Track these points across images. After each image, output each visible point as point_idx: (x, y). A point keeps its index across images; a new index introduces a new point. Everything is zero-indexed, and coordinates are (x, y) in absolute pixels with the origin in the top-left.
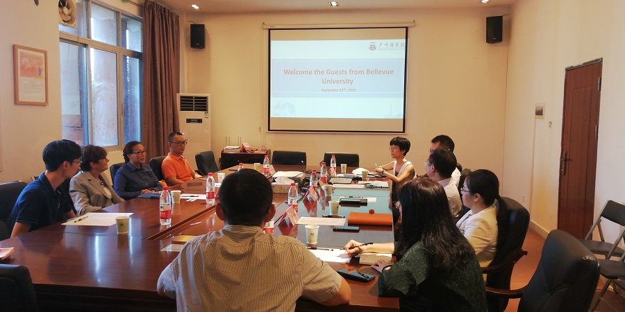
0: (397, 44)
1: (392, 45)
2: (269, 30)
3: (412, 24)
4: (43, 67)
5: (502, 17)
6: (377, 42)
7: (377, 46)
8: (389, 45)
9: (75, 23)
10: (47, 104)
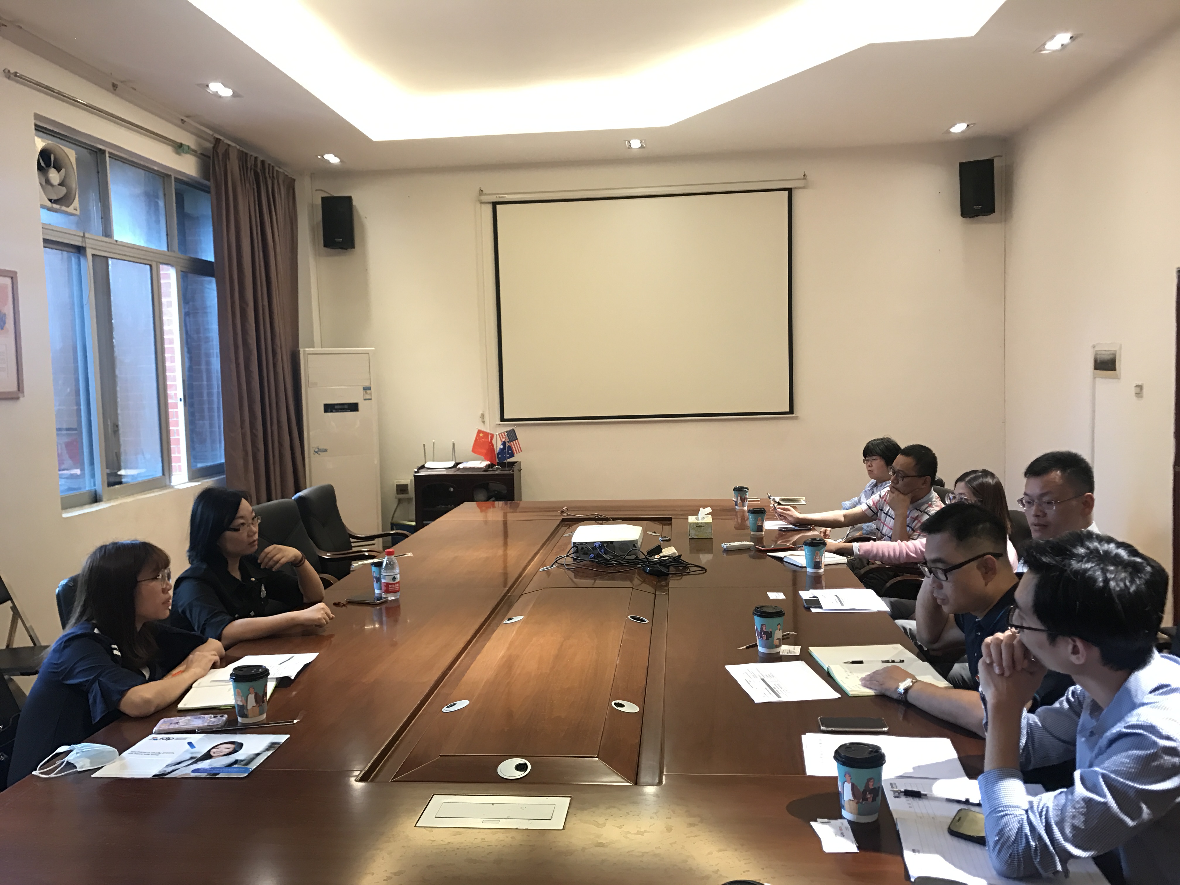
2: (495, 204)
3: (801, 183)
4: (9, 309)
9: (76, 203)
10: (20, 395)
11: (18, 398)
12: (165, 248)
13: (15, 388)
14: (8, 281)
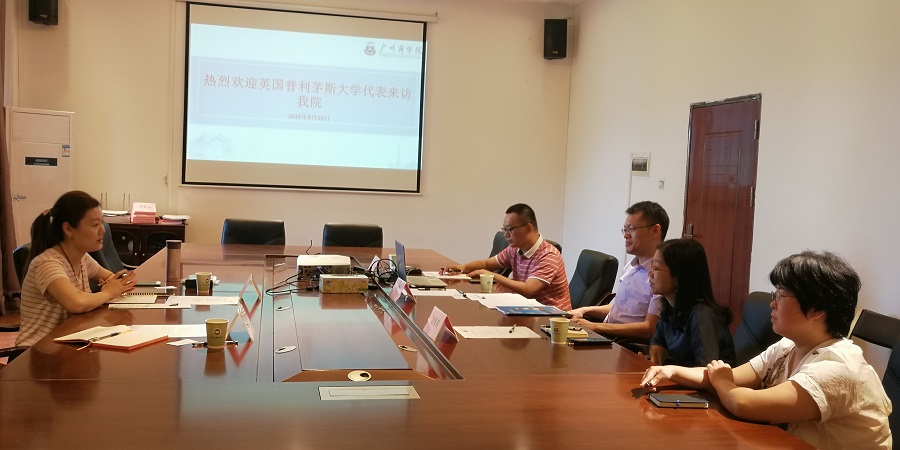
0: (409, 49)
1: (401, 49)
2: (188, 3)
3: (433, 19)
5: (566, 21)
6: (378, 43)
7: (377, 48)
8: (397, 49)
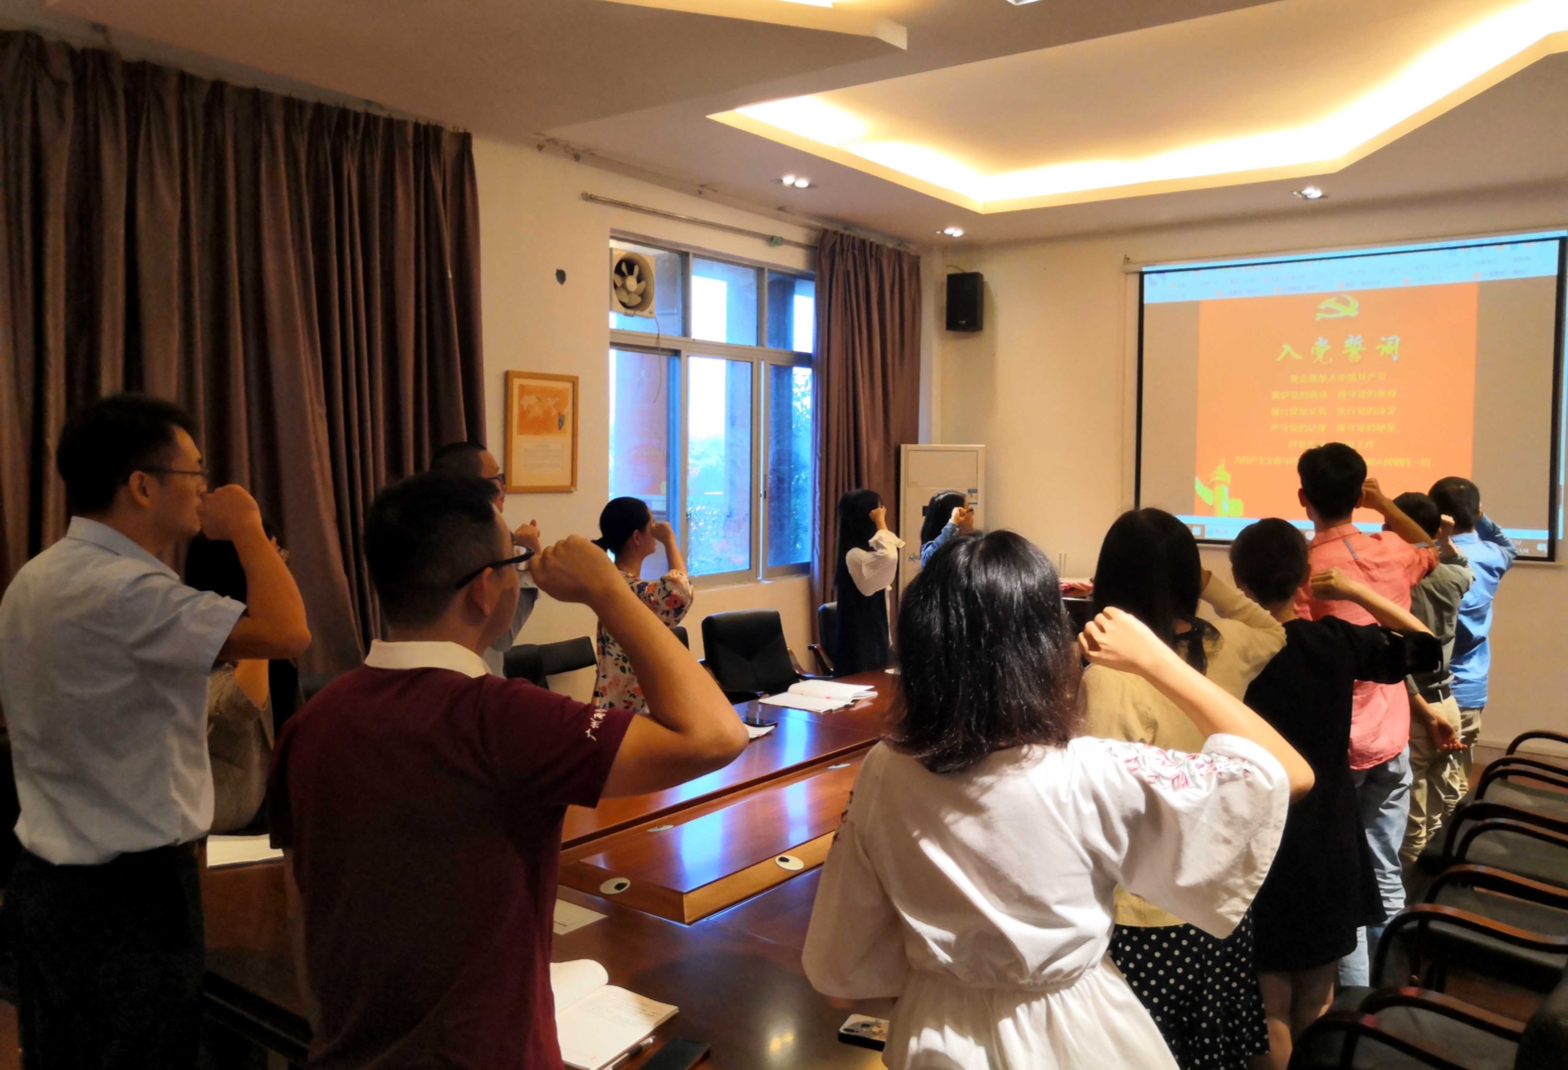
2: (1141, 274)
4: (568, 411)
9: (653, 306)
10: (573, 489)
11: (571, 492)
12: (753, 343)
13: (567, 482)
14: (568, 386)
